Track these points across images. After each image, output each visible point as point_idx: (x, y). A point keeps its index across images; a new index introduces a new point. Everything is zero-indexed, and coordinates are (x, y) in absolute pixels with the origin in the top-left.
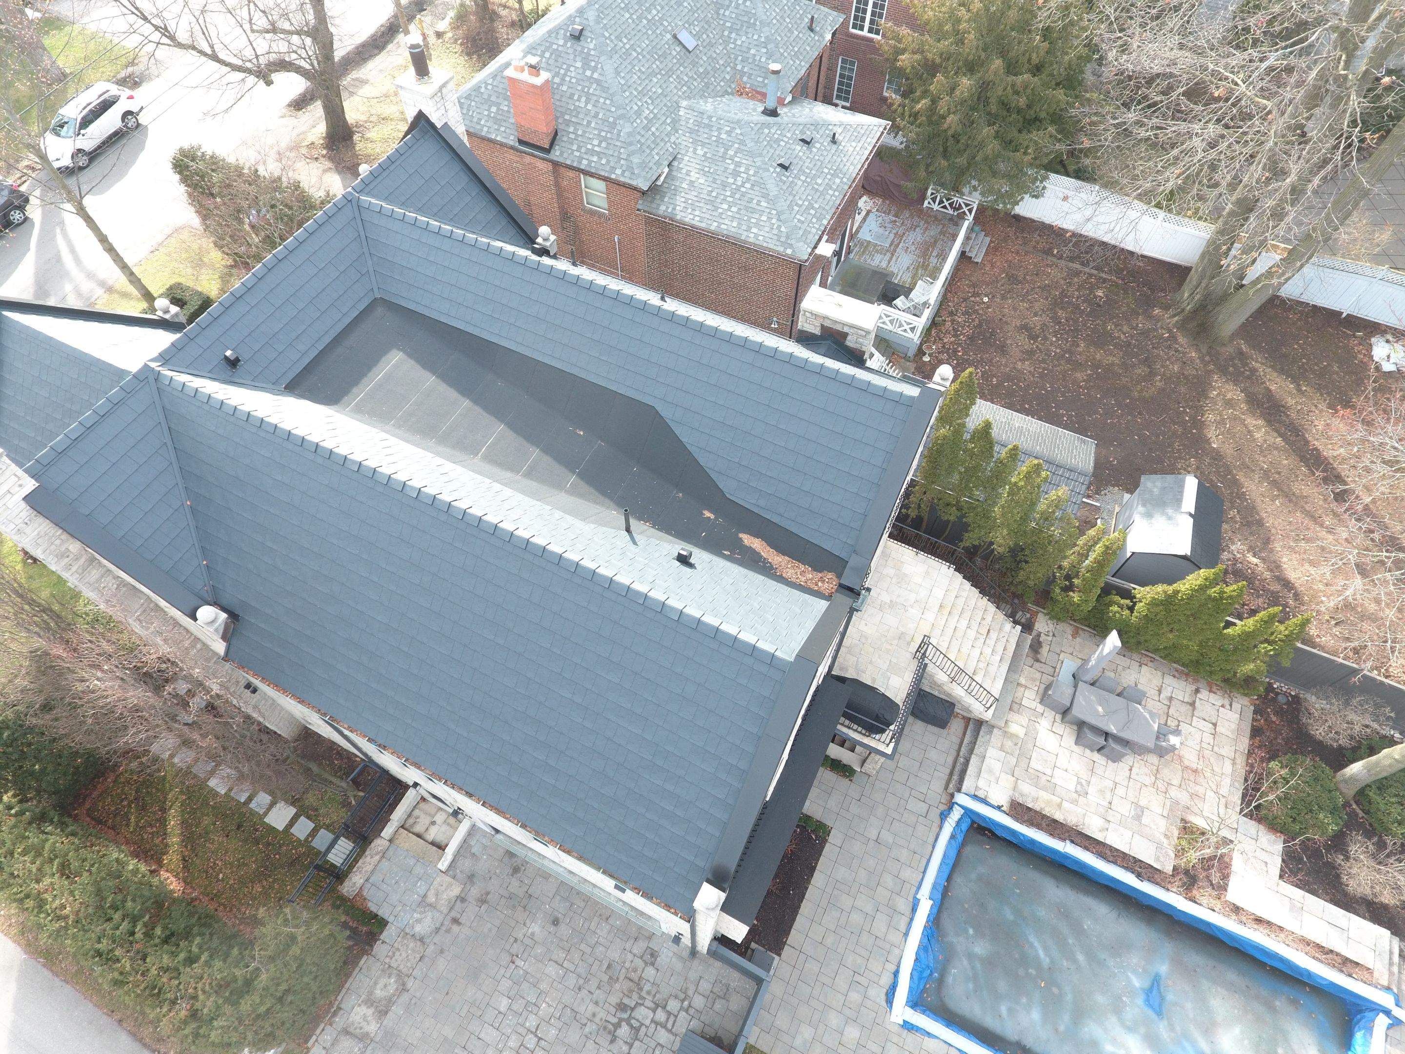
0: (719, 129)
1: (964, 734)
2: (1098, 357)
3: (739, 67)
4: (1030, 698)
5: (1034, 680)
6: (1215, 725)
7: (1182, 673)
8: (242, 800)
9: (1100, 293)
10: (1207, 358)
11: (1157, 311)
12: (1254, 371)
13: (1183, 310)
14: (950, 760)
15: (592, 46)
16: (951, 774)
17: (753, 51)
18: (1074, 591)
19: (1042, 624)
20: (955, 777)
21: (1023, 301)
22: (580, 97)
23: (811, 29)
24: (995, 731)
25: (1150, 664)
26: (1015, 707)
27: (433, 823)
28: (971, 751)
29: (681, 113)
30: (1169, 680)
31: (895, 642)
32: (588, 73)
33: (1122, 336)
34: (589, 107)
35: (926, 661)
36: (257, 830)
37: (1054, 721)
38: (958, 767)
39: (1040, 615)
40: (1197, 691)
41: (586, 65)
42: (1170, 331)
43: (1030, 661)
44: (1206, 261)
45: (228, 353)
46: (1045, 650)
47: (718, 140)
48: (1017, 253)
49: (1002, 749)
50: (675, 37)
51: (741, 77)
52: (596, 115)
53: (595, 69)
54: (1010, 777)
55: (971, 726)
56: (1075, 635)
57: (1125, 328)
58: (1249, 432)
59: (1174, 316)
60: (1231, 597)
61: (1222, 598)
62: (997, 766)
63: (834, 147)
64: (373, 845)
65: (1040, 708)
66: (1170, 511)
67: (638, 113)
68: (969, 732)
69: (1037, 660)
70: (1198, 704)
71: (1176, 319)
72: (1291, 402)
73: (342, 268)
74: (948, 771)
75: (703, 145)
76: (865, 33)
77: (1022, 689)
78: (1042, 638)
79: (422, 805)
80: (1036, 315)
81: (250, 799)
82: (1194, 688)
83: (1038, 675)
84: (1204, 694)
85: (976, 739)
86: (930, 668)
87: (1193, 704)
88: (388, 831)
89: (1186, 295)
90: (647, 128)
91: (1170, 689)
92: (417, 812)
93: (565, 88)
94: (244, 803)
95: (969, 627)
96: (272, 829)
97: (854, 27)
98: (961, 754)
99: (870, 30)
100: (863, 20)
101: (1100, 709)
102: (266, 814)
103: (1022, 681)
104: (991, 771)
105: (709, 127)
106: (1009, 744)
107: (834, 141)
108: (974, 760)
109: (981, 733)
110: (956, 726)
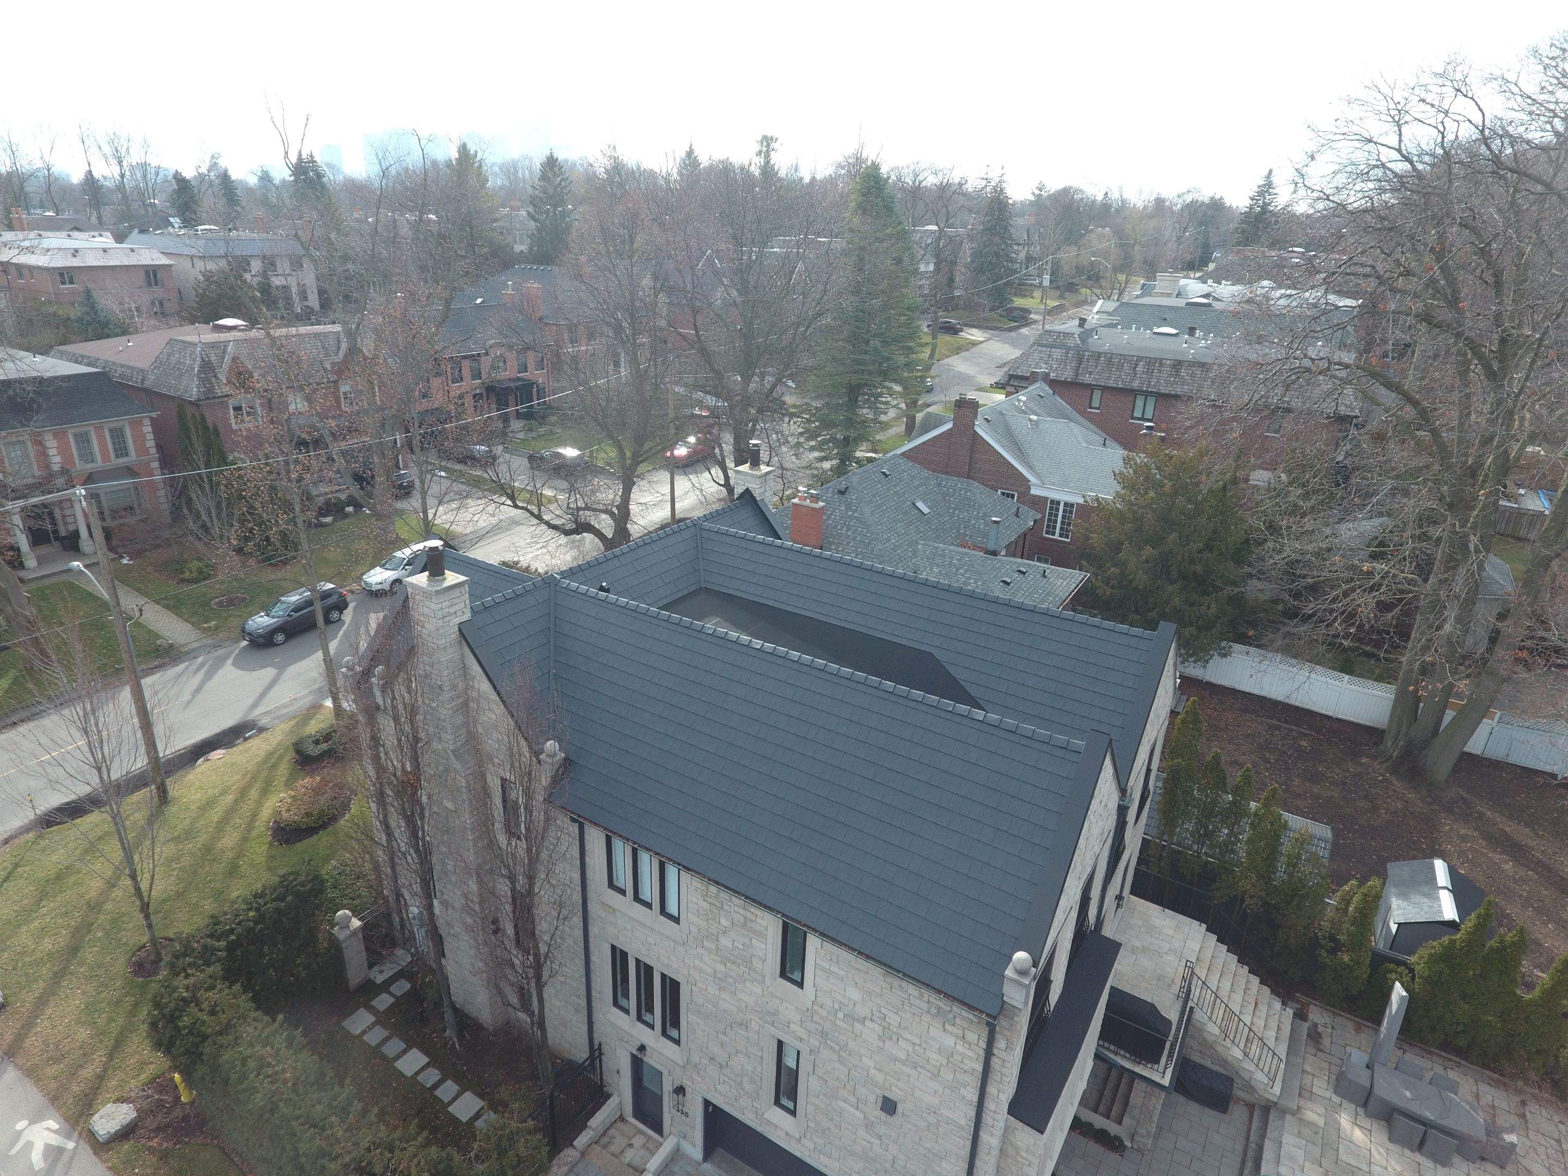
0: (951, 558)
1: (1251, 1121)
2: (1315, 790)
3: (962, 531)
4: (1321, 1087)
5: (1322, 1069)
6: (1558, 1141)
7: (1498, 1081)
8: (428, 1086)
9: (1304, 743)
10: (1429, 799)
11: (1364, 760)
12: (1481, 815)
13: (1391, 757)
14: (1239, 1147)
15: (854, 497)
16: (1243, 1162)
17: (973, 522)
18: (1342, 951)
19: (1317, 1015)
20: (1249, 1164)
21: (1229, 743)
22: (842, 527)
23: (1017, 515)
24: (1288, 1117)
25: (1456, 1069)
26: (1306, 1094)
27: (631, 1146)
28: (1263, 1136)
29: (920, 547)
30: (1484, 1088)
31: (1155, 982)
32: (850, 513)
33: (1336, 777)
34: (849, 533)
35: (1190, 1004)
36: (438, 1119)
37: (1357, 1114)
38: (1251, 1154)
39: (1311, 1007)
40: (1523, 1103)
41: (848, 507)
42: (1382, 775)
43: (1311, 1050)
44: (1399, 710)
45: (604, 584)
46: (1326, 1041)
47: (950, 564)
48: (1216, 709)
49: (1299, 1135)
50: (914, 504)
51: (964, 537)
52: (854, 539)
53: (856, 511)
54: (1317, 1167)
55: (1257, 1114)
56: (1358, 1029)
57: (1336, 770)
58: (1495, 863)
59: (1384, 762)
60: (1513, 944)
61: (1504, 948)
62: (1299, 1154)
63: (1045, 580)
64: (562, 1154)
65: (1336, 1099)
66: (1425, 889)
67: (888, 540)
68: (1256, 1117)
69: (1321, 1050)
70: (1528, 1115)
71: (1386, 764)
72: (1532, 843)
73: (683, 562)
74: (1239, 1159)
75: (938, 566)
76: (1057, 537)
77: (1310, 1077)
78: (1320, 1029)
79: (619, 1125)
80: (1244, 754)
81: (436, 1086)
82: (1518, 1099)
83: (1325, 1065)
84: (1533, 1107)
85: (1266, 1125)
86: (1198, 1015)
87: (1523, 1116)
88: (582, 1140)
89: (1390, 743)
90: (894, 550)
91: (1490, 1098)
92: (612, 1132)
93: (830, 522)
94: (429, 1089)
95: (1232, 990)
96: (454, 1120)
97: (1047, 533)
98: (1252, 1139)
99: (1061, 535)
100: (1055, 528)
101: (1408, 1094)
102: (450, 1103)
103: (1307, 1067)
104: (1292, 1159)
105: (944, 556)
106: (1307, 1132)
107: (1044, 576)
108: (1268, 1145)
109: (1271, 1117)
110: (1238, 1113)
